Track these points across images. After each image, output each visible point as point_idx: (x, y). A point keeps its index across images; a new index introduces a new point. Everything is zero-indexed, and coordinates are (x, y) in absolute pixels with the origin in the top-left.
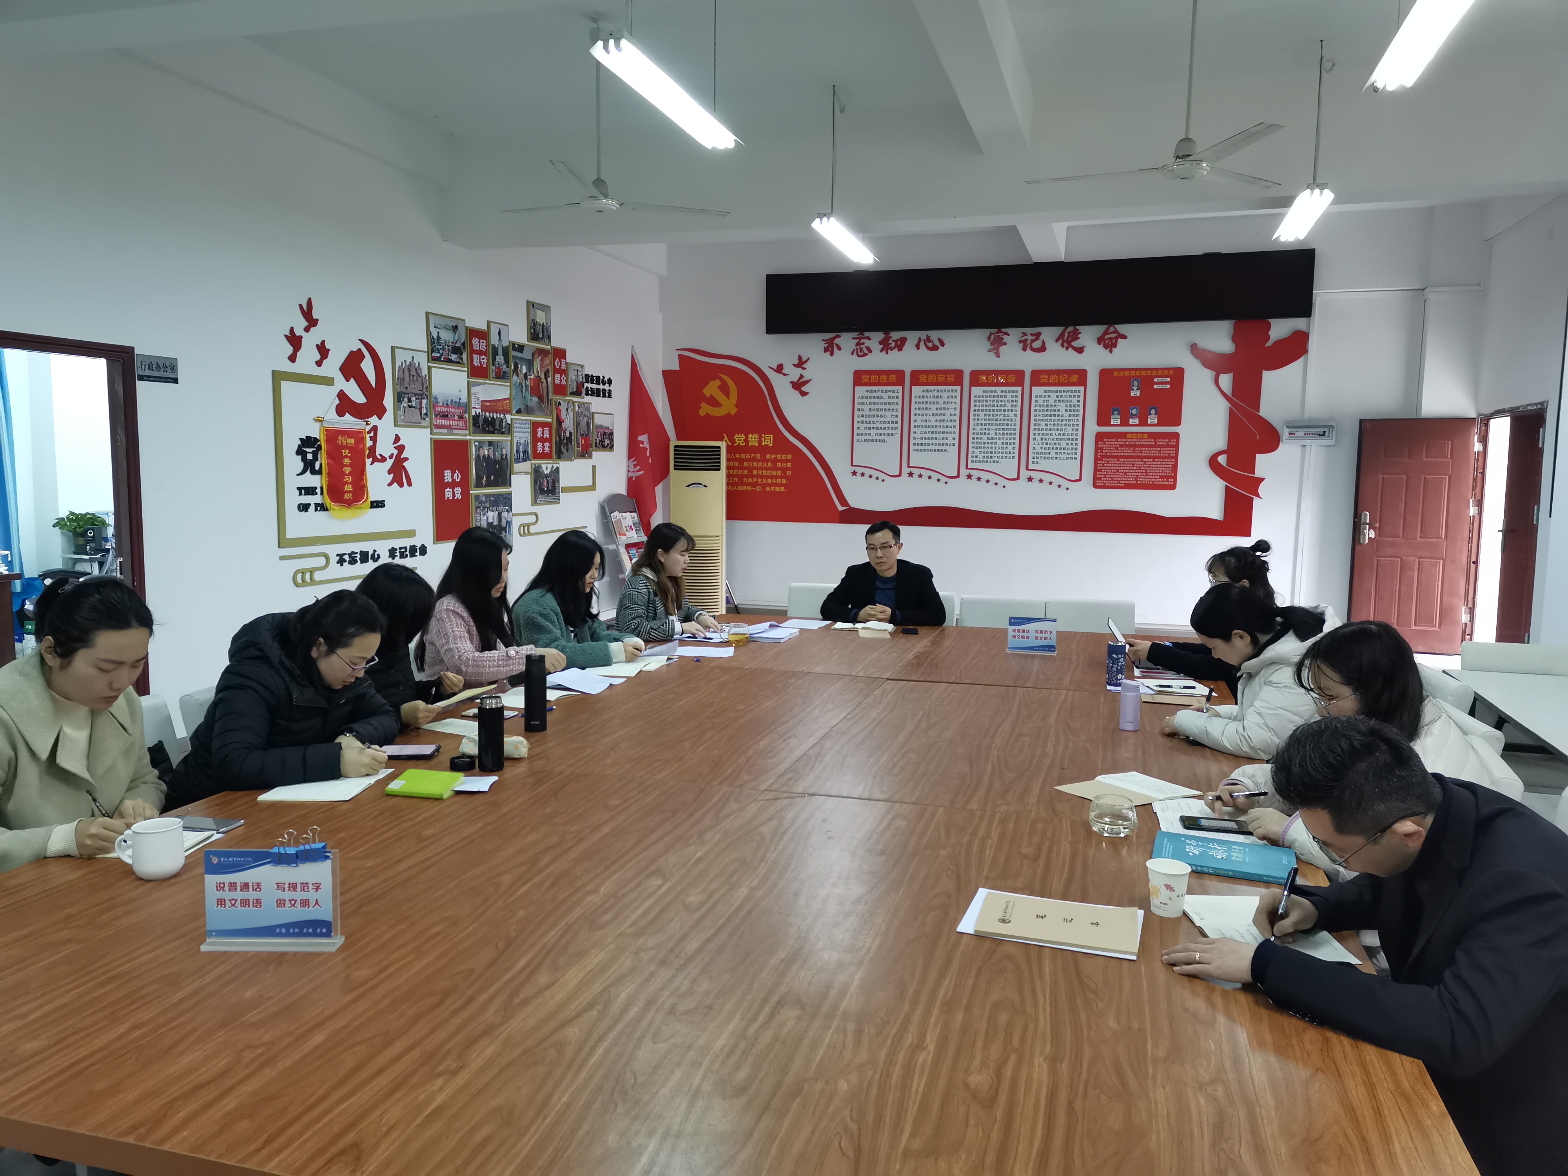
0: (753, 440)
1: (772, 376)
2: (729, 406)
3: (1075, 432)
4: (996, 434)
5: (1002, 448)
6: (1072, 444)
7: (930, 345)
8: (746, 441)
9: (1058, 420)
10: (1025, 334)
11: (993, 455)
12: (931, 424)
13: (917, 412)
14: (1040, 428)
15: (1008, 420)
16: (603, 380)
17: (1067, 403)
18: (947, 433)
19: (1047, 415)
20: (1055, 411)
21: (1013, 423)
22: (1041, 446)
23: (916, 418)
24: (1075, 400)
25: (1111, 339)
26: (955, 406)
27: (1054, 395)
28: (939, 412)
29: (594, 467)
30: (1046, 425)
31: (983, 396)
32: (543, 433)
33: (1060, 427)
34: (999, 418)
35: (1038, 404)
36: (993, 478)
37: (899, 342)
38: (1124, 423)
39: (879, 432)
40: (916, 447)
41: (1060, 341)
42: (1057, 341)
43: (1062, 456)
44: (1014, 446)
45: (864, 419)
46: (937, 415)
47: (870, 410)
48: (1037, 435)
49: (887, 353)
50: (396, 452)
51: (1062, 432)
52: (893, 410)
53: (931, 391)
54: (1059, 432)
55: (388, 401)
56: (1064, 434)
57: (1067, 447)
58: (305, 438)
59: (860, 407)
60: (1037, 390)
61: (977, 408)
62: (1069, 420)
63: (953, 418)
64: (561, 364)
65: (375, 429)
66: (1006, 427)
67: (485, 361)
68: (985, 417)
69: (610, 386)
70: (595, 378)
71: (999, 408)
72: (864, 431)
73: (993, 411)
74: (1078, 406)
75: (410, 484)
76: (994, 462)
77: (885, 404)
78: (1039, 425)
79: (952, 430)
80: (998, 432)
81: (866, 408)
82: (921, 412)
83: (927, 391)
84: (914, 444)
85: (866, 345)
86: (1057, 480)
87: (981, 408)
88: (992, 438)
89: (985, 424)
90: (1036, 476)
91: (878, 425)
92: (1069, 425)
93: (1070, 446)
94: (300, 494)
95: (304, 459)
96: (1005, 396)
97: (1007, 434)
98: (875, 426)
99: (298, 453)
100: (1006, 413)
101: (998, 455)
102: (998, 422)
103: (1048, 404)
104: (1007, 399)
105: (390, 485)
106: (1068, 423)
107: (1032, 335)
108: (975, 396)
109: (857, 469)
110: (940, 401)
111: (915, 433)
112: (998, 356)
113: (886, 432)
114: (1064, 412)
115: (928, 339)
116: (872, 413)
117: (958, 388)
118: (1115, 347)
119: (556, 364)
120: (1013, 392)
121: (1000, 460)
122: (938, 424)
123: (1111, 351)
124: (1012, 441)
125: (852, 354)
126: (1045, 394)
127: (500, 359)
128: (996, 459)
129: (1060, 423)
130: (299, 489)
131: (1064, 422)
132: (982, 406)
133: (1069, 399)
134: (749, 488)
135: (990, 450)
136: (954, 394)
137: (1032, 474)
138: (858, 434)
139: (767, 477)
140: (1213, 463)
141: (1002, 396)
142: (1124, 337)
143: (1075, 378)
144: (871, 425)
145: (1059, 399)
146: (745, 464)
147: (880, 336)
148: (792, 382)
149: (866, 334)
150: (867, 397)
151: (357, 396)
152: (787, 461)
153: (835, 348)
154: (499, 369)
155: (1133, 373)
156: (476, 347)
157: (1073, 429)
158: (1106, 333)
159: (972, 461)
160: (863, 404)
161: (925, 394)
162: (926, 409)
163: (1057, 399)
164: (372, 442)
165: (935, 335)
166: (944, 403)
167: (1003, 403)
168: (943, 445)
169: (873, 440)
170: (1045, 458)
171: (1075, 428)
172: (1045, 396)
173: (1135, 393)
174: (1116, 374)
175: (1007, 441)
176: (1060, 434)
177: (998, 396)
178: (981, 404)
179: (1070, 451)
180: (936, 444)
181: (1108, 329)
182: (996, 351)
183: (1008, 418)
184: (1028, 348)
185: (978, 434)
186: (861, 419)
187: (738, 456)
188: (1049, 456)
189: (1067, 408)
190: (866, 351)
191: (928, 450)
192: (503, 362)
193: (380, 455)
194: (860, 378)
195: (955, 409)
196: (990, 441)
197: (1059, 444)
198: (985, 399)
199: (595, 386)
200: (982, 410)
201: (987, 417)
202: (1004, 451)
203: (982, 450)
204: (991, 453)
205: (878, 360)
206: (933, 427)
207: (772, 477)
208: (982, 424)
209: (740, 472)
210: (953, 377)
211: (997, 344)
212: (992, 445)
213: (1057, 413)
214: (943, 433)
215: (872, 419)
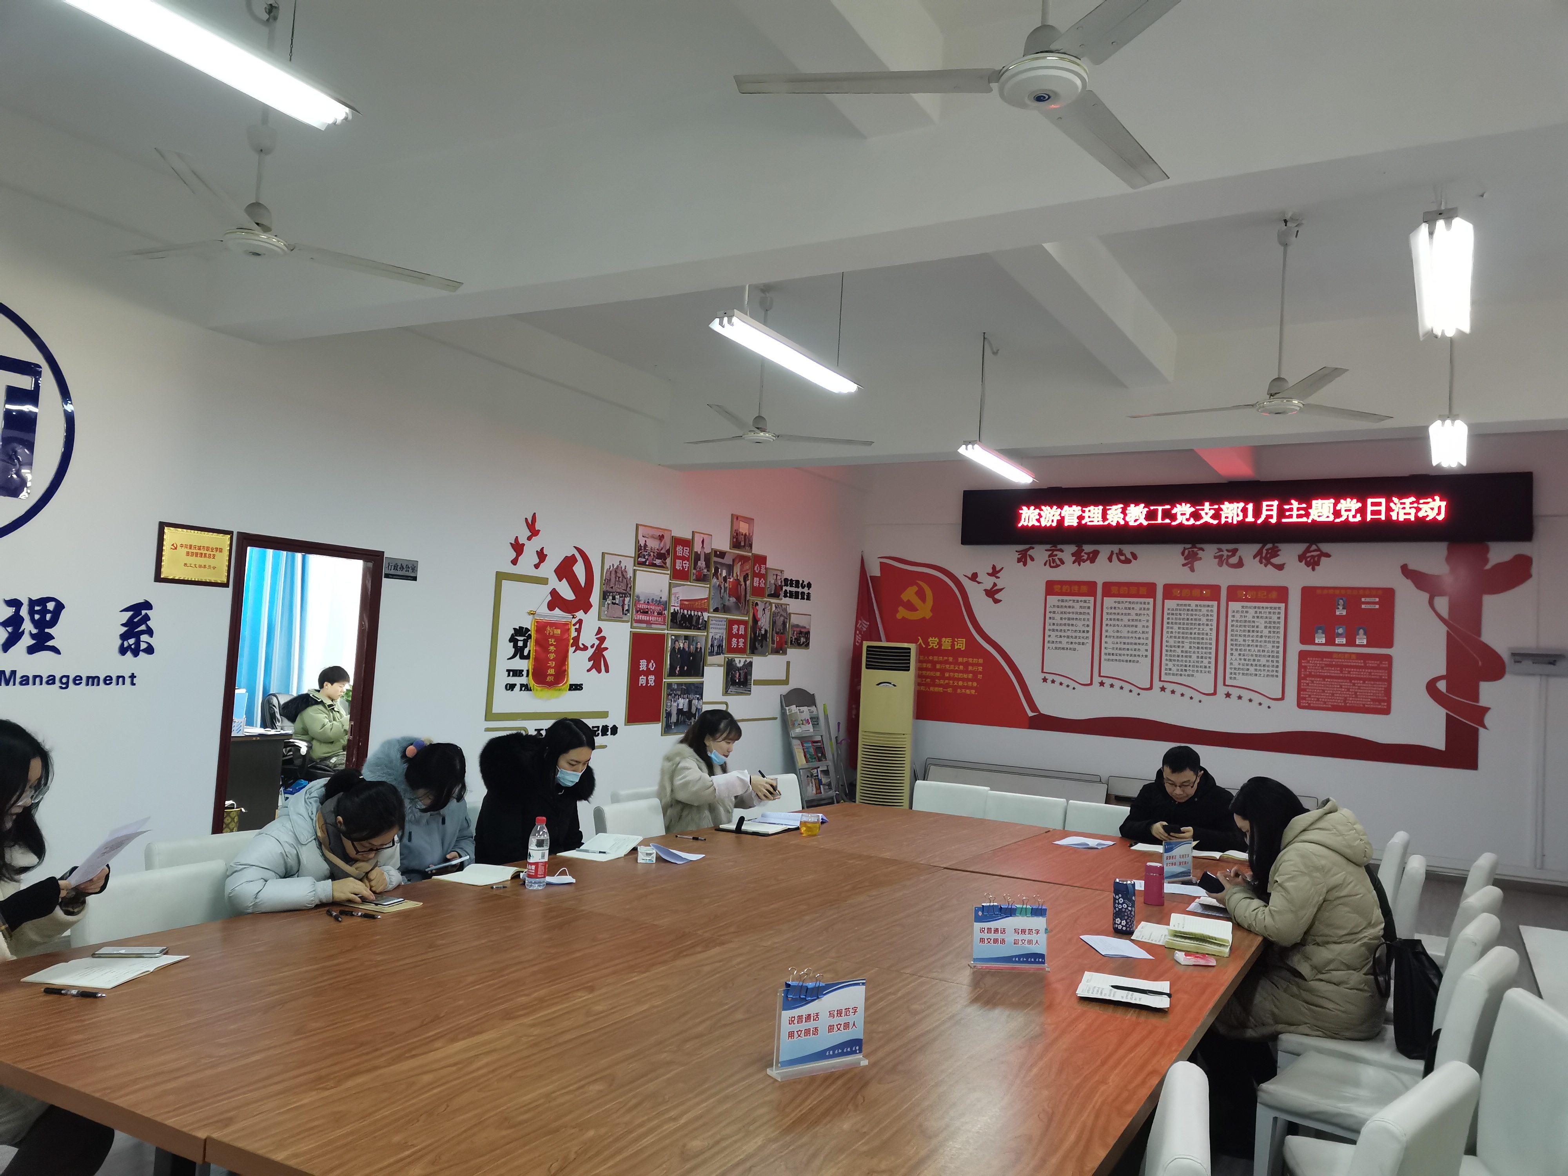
0: (946, 643)
1: (968, 584)
2: (925, 611)
3: (1275, 649)
4: (1190, 647)
5: (1197, 662)
6: (1272, 661)
7: (1122, 558)
8: (940, 644)
9: (1257, 636)
10: (1220, 550)
11: (1187, 668)
12: (1122, 635)
13: (1109, 622)
14: (1238, 643)
15: (1203, 634)
16: (802, 584)
17: (1266, 620)
18: (1139, 644)
19: (1244, 631)
20: (1253, 627)
21: (1208, 637)
22: (1239, 662)
23: (1107, 628)
24: (1275, 618)
25: (1313, 557)
26: (1148, 618)
27: (1252, 611)
28: (1131, 623)
29: (788, 663)
30: (1244, 641)
31: (1176, 610)
32: (738, 630)
33: (1259, 644)
34: (1193, 631)
35: (1235, 619)
36: (1188, 692)
37: (1091, 555)
38: (1330, 641)
39: (1070, 640)
40: (1108, 657)
41: (1258, 558)
42: (1255, 557)
43: (1262, 673)
44: (1210, 660)
45: (1055, 627)
46: (1129, 626)
47: (1061, 619)
48: (1234, 650)
49: (1079, 565)
50: (597, 642)
51: (1261, 649)
52: (1084, 619)
53: (1123, 602)
54: (1259, 648)
55: (595, 598)
56: (1263, 651)
57: (1267, 664)
58: (518, 628)
59: (1052, 615)
60: (1234, 606)
61: (1170, 621)
62: (1269, 637)
63: (1145, 630)
64: (760, 569)
65: (580, 622)
66: (1201, 641)
67: (687, 565)
68: (1179, 630)
69: (809, 589)
70: (794, 582)
71: (1193, 622)
72: (1055, 639)
73: (1187, 624)
74: (1279, 623)
75: (607, 671)
76: (1188, 675)
77: (1077, 613)
78: (1236, 640)
79: (1145, 641)
80: (1192, 645)
81: (1057, 616)
82: (1112, 623)
83: (1119, 603)
84: (1106, 654)
85: (1058, 557)
86: (1257, 698)
87: (1174, 621)
88: (1186, 652)
89: (1179, 638)
90: (1235, 692)
91: (1069, 633)
92: (1269, 642)
93: (1270, 664)
94: (509, 675)
95: (515, 646)
96: (1200, 610)
97: (1202, 648)
98: (1066, 634)
99: (510, 641)
100: (1201, 627)
101: (1193, 669)
102: (1193, 636)
103: (1245, 619)
104: (1201, 613)
105: (589, 671)
106: (1267, 639)
107: (1227, 550)
108: (1168, 609)
109: (1047, 676)
110: (1133, 612)
111: (1106, 643)
112: (1192, 570)
113: (1077, 640)
114: (1263, 628)
115: (1121, 553)
116: (1063, 622)
117: (1151, 600)
118: (1318, 565)
119: (756, 569)
120: (1209, 606)
121: (1195, 674)
122: (1130, 635)
123: (1313, 569)
124: (1208, 655)
125: (1045, 565)
126: (1243, 609)
127: (702, 564)
128: (1191, 673)
129: (1259, 639)
130: (509, 671)
131: (1263, 639)
132: (1176, 619)
133: (1268, 615)
134: (941, 689)
135: (1184, 664)
136: (1146, 606)
137: (1231, 690)
138: (1049, 642)
139: (959, 679)
140: (1431, 687)
141: (1196, 610)
142: (1328, 555)
143: (1274, 595)
144: (1063, 634)
145: (1258, 615)
146: (938, 666)
147: (1073, 548)
148: (985, 590)
149: (1059, 547)
150: (1058, 607)
151: (568, 594)
152: (978, 665)
153: (1028, 558)
154: (700, 572)
155: (1337, 592)
156: (679, 554)
157: (1273, 647)
158: (1307, 550)
159: (1166, 674)
160: (1054, 612)
161: (1117, 605)
162: (1118, 620)
163: (1256, 615)
164: (576, 633)
165: (1128, 549)
166: (1137, 614)
167: (1197, 617)
168: (1135, 655)
169: (1063, 649)
170: (1243, 674)
171: (1276, 645)
172: (1242, 612)
173: (1341, 612)
174: (1319, 592)
175: (1202, 655)
176: (1259, 651)
177: (1192, 610)
178: (1174, 617)
179: (1270, 669)
180: (1128, 655)
181: (1309, 547)
182: (1189, 565)
183: (1203, 632)
184: (1224, 564)
185: (1171, 647)
186: (1052, 627)
187: (931, 658)
188: (1247, 672)
189: (1266, 625)
190: (1058, 563)
191: (1120, 660)
192: (704, 566)
193: (583, 644)
194: (1052, 588)
195: (1148, 621)
196: (1184, 654)
197: (1259, 661)
198: (1178, 612)
199: (794, 589)
200: (1176, 623)
201: (1181, 631)
202: (1199, 665)
203: (1176, 663)
204: (1186, 666)
205: (1070, 571)
206: (1125, 637)
207: (963, 680)
208: (1175, 637)
209: (932, 674)
210: (1147, 590)
211: (1190, 559)
212: (1186, 659)
213: (1255, 629)
214: (1135, 644)
215: (1063, 628)
